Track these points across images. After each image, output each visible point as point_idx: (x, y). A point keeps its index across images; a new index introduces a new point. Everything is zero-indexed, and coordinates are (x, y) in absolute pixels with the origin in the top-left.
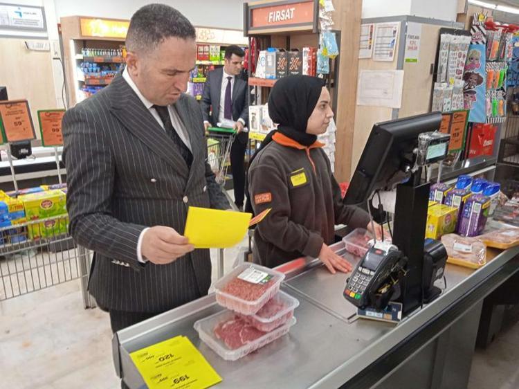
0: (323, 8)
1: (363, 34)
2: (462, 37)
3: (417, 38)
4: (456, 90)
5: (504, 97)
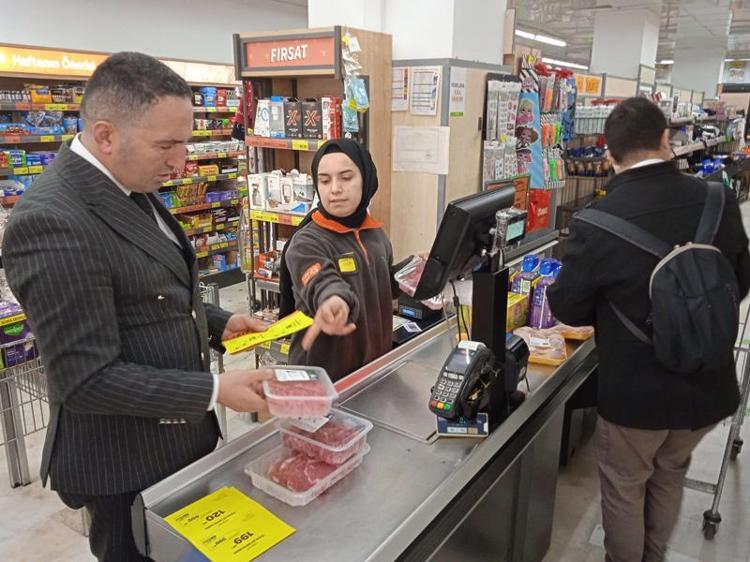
0: (347, 47)
1: (395, 79)
2: (511, 83)
3: (462, 86)
4: (508, 149)
5: (561, 156)
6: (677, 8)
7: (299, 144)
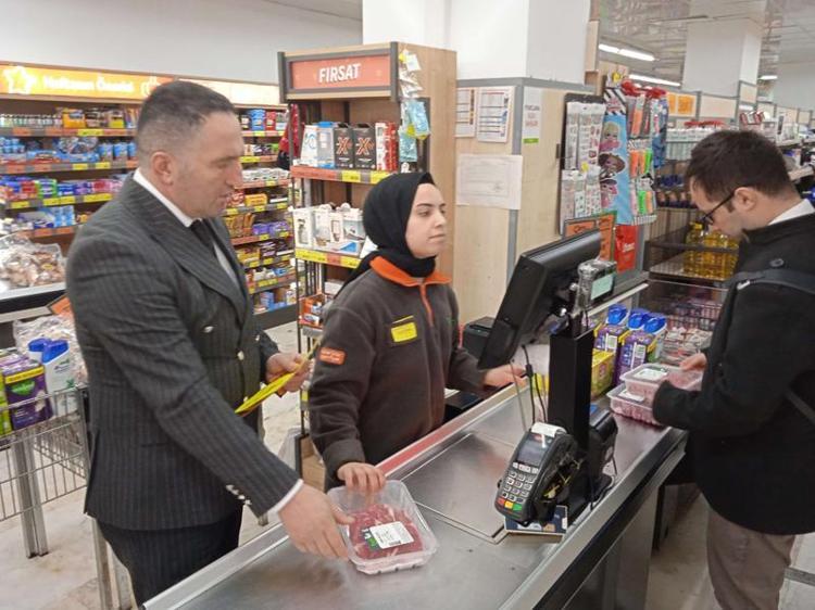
0: (404, 66)
1: (460, 101)
2: (594, 105)
3: (537, 108)
4: (589, 179)
5: (652, 186)
6: (781, 18)
7: (350, 176)
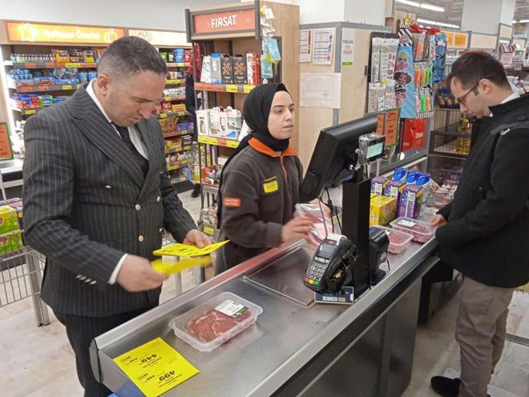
0: (264, 16)
2: (391, 39)
3: (352, 42)
5: (431, 93)
7: (231, 88)
